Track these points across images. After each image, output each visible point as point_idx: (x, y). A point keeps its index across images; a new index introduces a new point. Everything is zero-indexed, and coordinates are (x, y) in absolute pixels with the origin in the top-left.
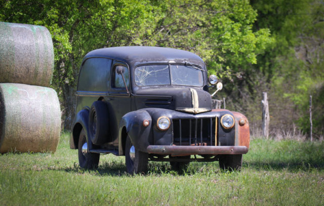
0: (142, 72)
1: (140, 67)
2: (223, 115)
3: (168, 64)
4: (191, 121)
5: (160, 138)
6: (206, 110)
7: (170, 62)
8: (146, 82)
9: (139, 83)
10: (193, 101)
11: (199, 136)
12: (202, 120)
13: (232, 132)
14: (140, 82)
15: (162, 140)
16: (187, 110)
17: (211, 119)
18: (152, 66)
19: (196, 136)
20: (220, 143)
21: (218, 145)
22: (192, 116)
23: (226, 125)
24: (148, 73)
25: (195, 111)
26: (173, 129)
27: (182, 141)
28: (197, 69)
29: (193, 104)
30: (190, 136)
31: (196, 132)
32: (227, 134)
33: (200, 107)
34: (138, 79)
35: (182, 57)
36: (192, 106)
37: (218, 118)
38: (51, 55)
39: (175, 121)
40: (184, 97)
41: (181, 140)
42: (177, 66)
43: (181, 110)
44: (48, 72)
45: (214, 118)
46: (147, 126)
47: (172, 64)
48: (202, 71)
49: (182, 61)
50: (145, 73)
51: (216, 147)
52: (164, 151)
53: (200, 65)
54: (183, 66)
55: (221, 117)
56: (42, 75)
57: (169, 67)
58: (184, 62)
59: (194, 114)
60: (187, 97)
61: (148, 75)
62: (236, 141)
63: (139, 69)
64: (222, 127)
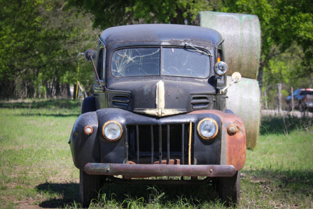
0: (122, 57)
1: (120, 51)
2: (202, 119)
3: (158, 46)
4: (152, 128)
5: (109, 152)
6: (177, 112)
7: (163, 44)
8: (126, 72)
9: (116, 73)
10: (157, 99)
11: (165, 149)
12: (168, 127)
13: (215, 144)
14: (119, 71)
15: (112, 155)
16: (148, 111)
17: (183, 126)
18: (137, 50)
19: (161, 149)
20: (195, 160)
21: (192, 163)
22: (154, 120)
23: (205, 134)
24: (130, 59)
25: (158, 113)
26: (127, 140)
27: (140, 157)
28: (203, 54)
29: (157, 103)
30: (153, 149)
31: (161, 144)
32: (208, 147)
33: (167, 107)
34: (115, 68)
35: (181, 36)
36: (155, 106)
37: (193, 123)
38: (256, 45)
39: (129, 128)
40: (146, 93)
41: (138, 155)
42: (173, 49)
43: (141, 111)
44: (253, 63)
45: (187, 125)
46: (90, 134)
47: (165, 47)
48: (209, 56)
49: (181, 42)
50: (126, 59)
51: (190, 166)
52: (108, 171)
53: (207, 48)
54: (182, 50)
55: (198, 122)
56: (246, 67)
57: (160, 51)
58: (183, 44)
59: (158, 117)
60: (150, 93)
61: (131, 62)
62: (222, 156)
63: (119, 53)
64: (200, 137)
